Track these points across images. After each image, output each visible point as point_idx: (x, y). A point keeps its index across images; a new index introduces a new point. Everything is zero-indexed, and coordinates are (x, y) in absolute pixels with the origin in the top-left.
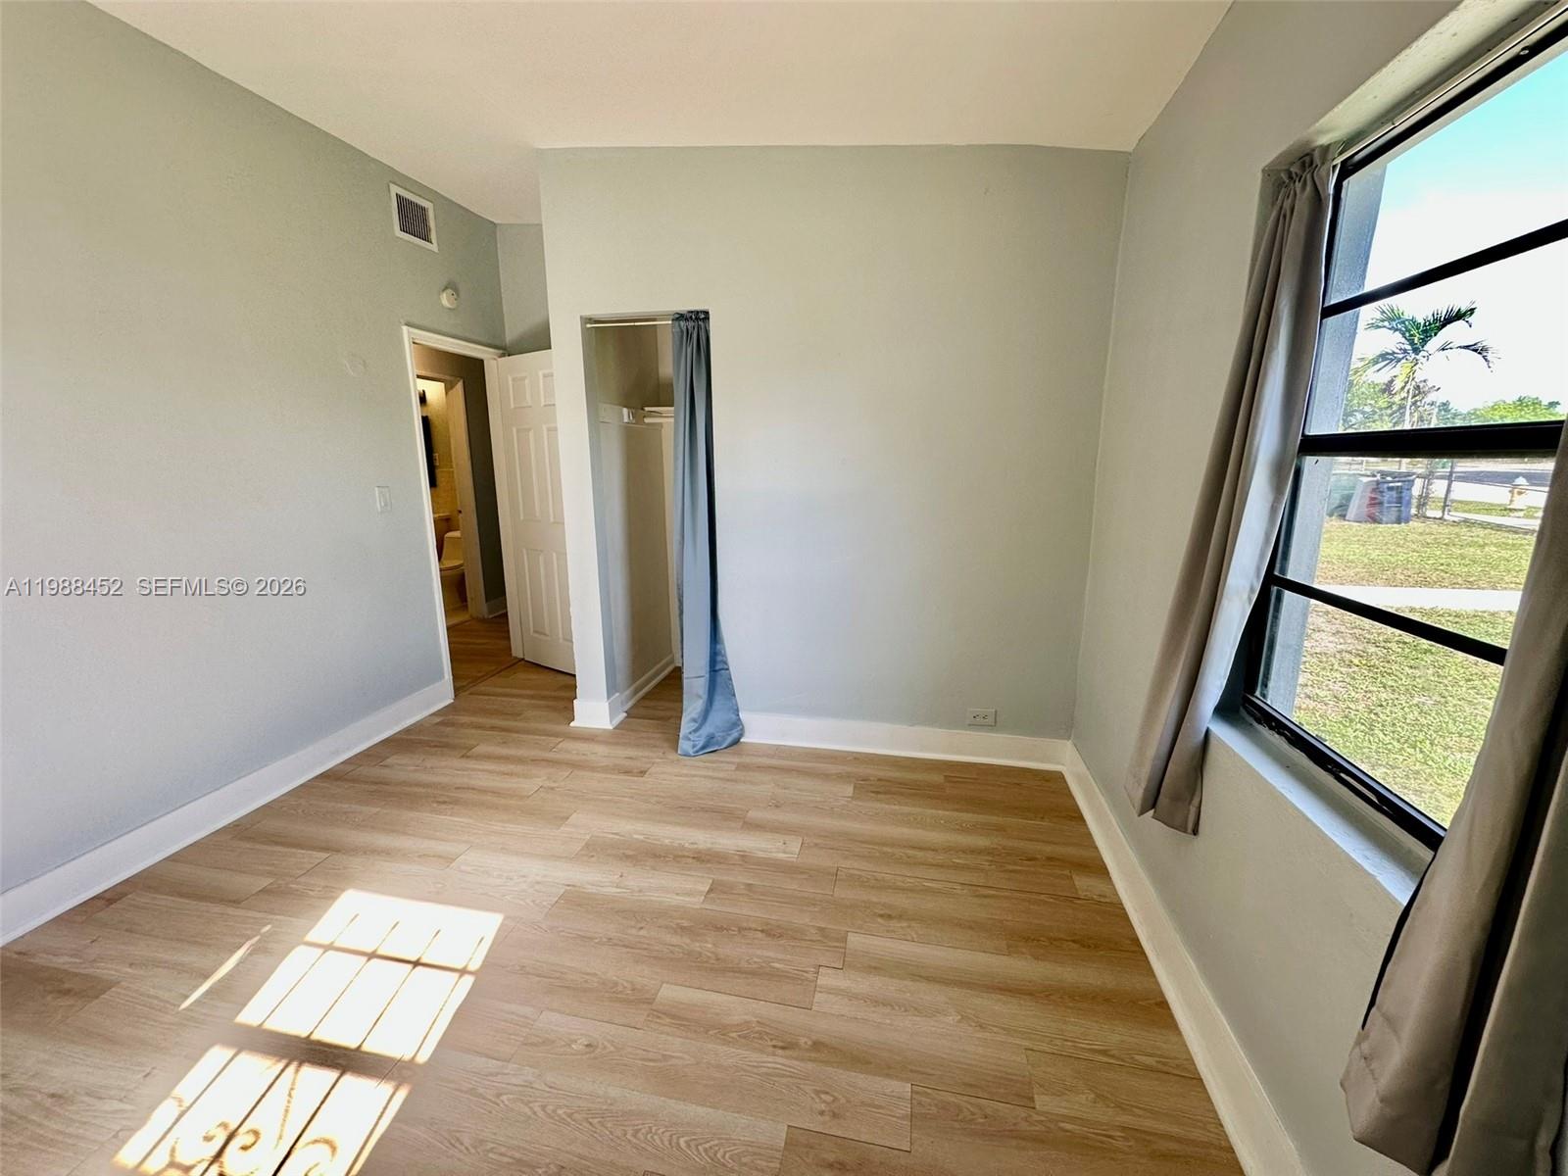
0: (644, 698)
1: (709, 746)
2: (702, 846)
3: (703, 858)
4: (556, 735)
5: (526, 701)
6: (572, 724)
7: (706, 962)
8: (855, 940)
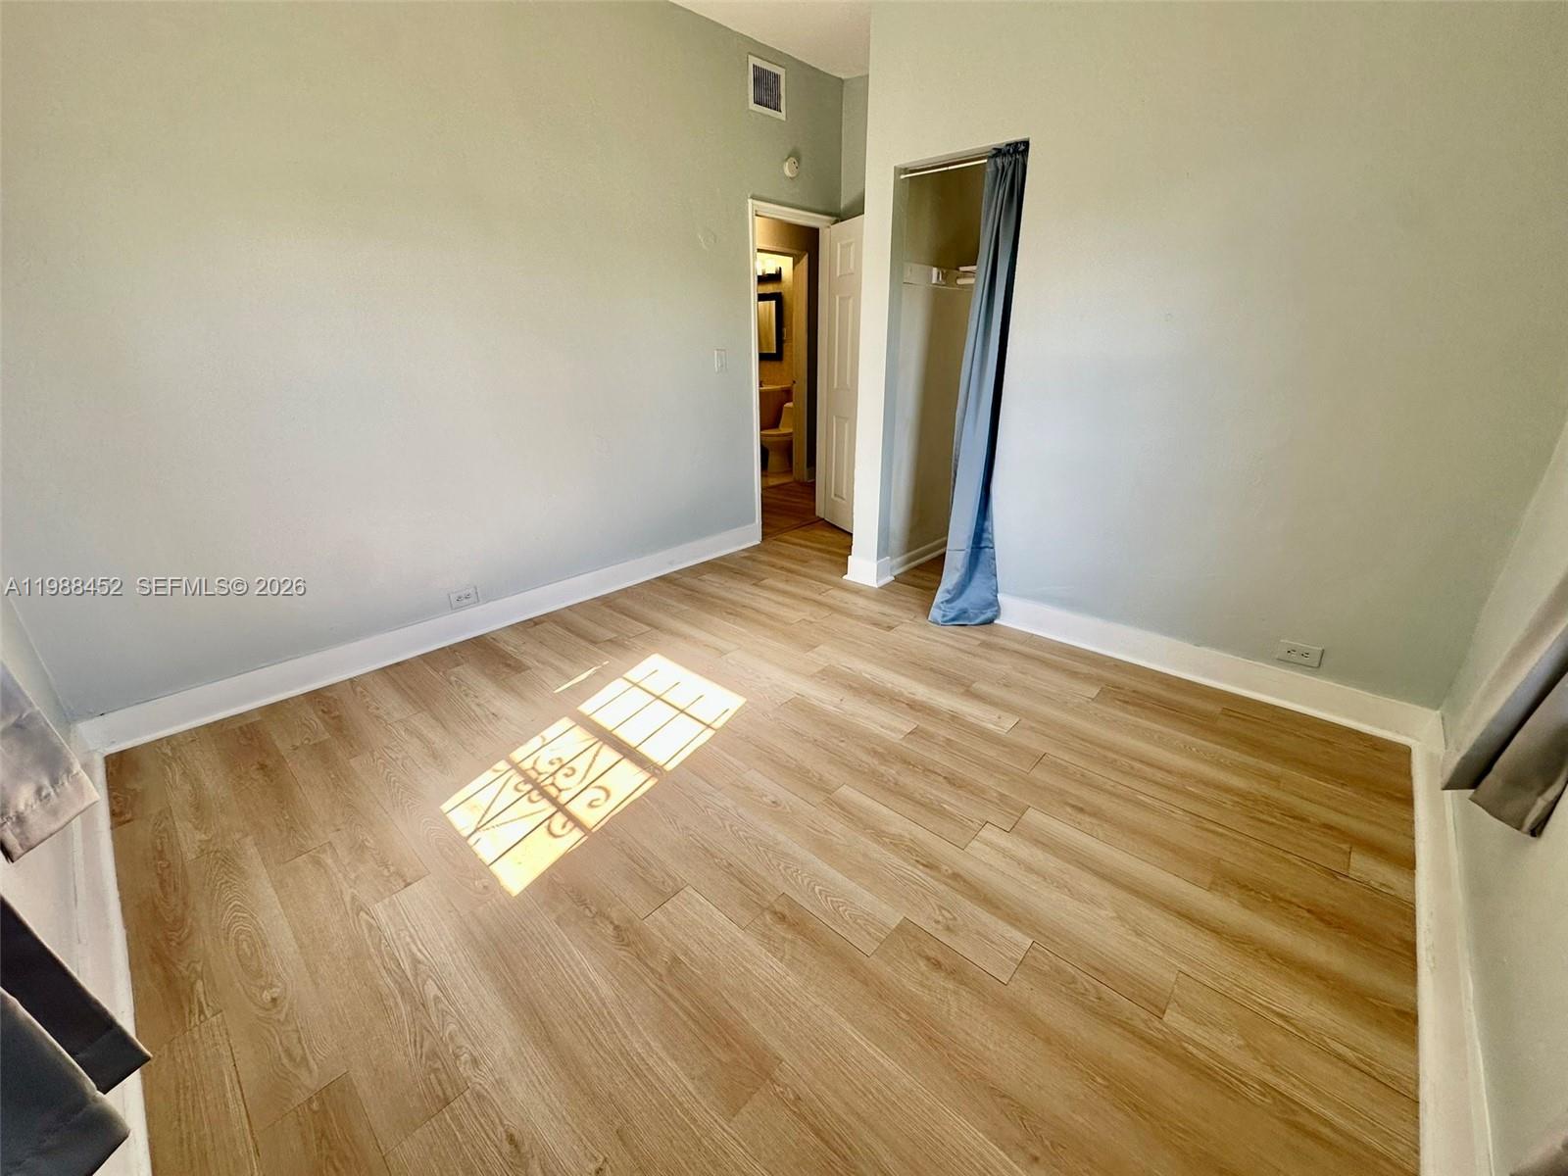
0: (916, 568)
1: (960, 619)
2: (918, 697)
3: (914, 706)
4: (827, 582)
5: (815, 553)
6: (844, 577)
7: (886, 783)
8: (1034, 816)
